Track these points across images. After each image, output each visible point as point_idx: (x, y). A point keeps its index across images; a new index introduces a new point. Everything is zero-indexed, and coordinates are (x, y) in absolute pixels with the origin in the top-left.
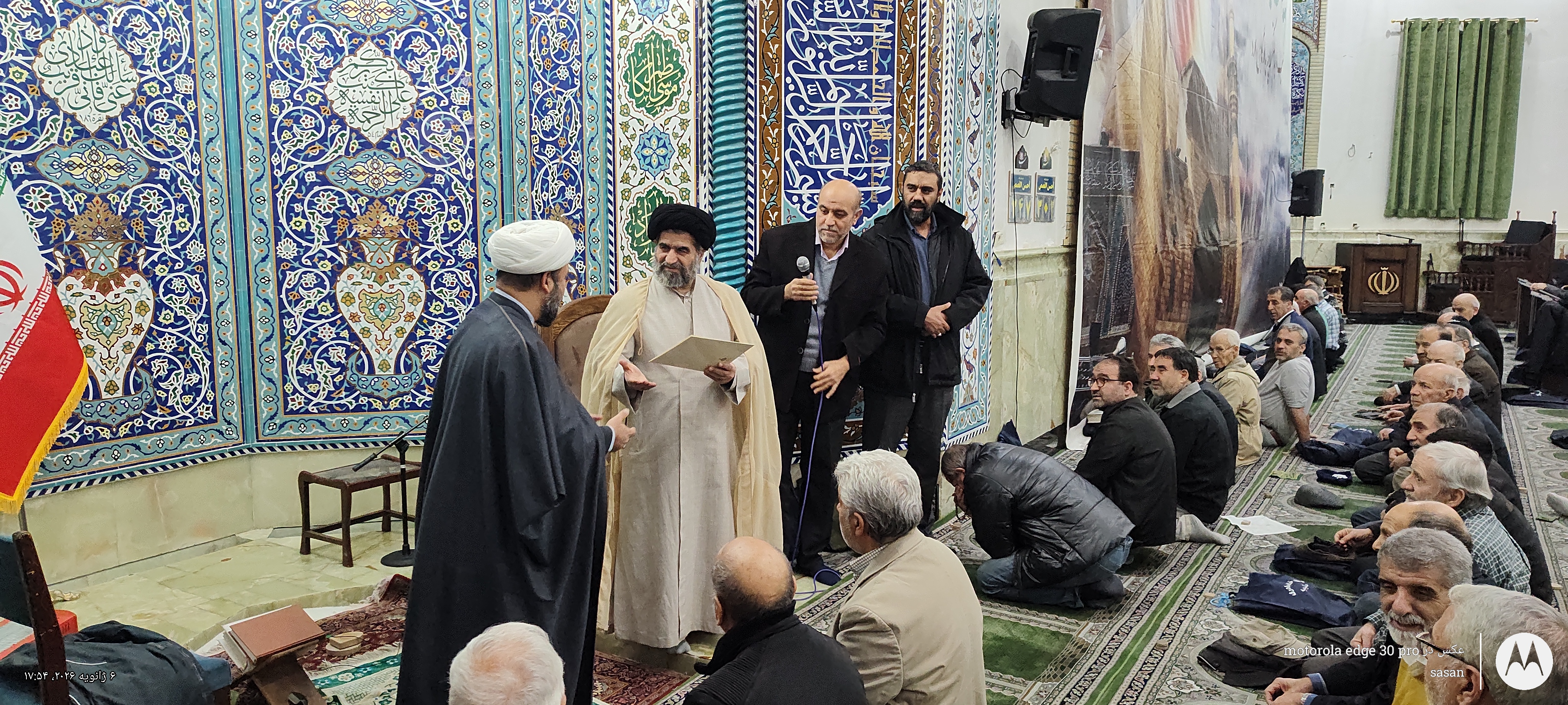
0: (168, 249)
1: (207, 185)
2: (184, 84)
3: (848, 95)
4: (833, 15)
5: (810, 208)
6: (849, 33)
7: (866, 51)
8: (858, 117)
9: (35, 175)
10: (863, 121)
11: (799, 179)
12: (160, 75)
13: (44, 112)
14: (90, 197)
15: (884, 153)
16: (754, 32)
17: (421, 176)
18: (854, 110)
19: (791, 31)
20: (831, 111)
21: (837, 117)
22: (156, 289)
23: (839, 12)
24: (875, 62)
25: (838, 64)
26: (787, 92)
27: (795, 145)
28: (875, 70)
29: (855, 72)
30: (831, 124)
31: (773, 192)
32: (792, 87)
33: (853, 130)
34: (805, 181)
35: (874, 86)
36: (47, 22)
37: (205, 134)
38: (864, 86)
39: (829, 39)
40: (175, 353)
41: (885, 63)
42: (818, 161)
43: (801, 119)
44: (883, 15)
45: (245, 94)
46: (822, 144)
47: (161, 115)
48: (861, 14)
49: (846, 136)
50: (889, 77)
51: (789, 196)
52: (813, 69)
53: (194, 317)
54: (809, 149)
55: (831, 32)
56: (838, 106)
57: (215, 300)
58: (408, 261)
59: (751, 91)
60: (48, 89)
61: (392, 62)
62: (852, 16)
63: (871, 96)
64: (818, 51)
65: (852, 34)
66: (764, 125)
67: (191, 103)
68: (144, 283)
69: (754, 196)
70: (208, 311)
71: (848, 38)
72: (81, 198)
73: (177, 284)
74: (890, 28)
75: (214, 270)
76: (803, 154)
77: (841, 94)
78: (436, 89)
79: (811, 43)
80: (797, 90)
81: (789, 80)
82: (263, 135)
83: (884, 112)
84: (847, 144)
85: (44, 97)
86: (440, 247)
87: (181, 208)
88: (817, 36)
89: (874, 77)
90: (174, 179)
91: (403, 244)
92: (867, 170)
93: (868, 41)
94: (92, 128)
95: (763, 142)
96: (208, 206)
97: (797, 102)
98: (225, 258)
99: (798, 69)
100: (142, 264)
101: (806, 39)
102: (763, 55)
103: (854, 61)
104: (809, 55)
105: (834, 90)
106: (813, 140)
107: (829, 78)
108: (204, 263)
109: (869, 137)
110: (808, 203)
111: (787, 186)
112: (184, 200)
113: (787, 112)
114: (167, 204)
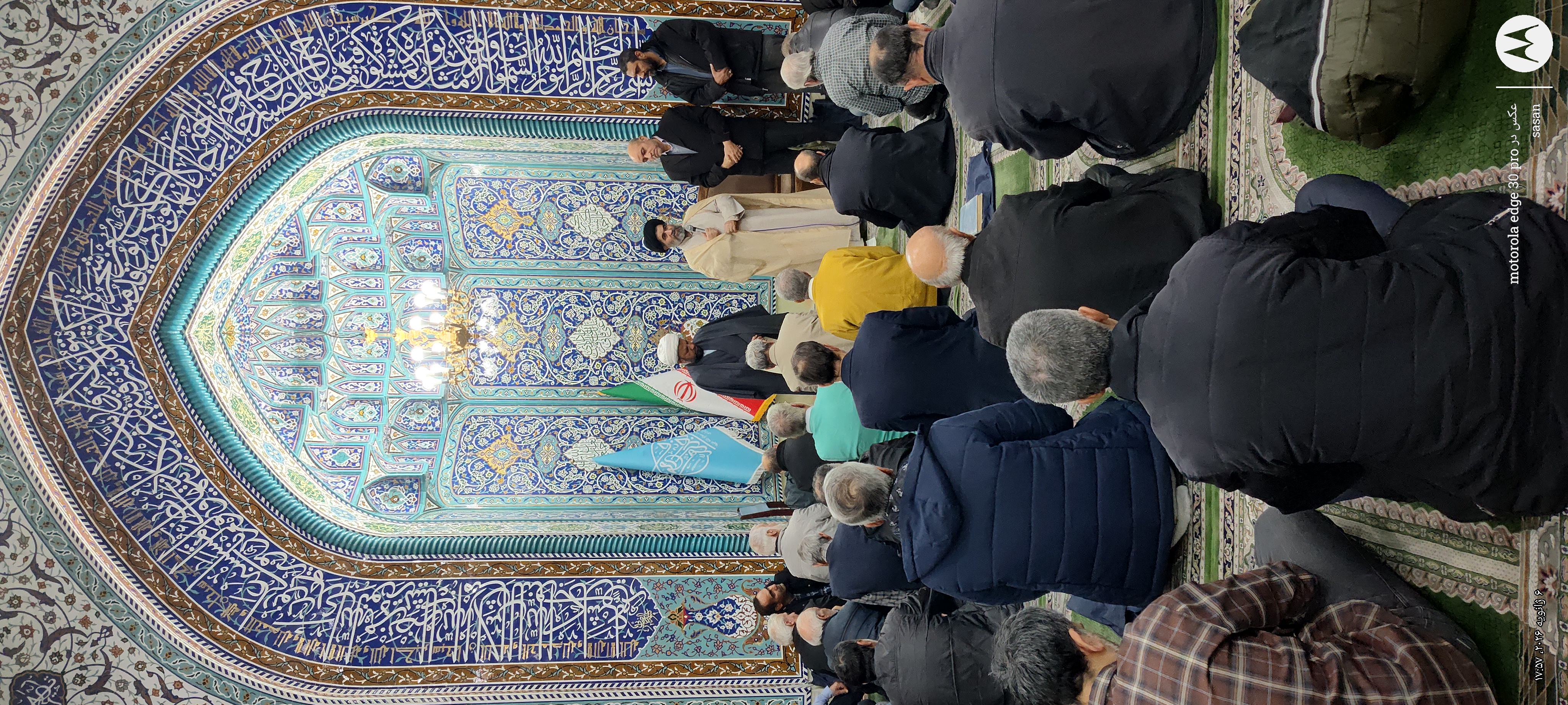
0: (673, 310)
1: (643, 288)
2: (595, 296)
3: (576, 51)
4: (527, 60)
5: (649, 81)
6: (537, 48)
7: (546, 36)
8: (590, 43)
9: (639, 363)
10: (593, 40)
11: (631, 89)
12: (592, 307)
13: (612, 357)
14: (649, 342)
15: (612, 22)
16: (546, 116)
17: (635, 205)
18: (586, 46)
19: (541, 91)
20: (588, 63)
21: (591, 60)
22: (691, 317)
23: (525, 56)
24: (553, 28)
25: (558, 58)
26: (578, 95)
27: (611, 91)
28: (558, 28)
29: (561, 44)
30: (596, 64)
31: (639, 107)
32: (576, 92)
33: (599, 47)
34: (632, 84)
35: (569, 29)
36: (574, 353)
37: (619, 288)
38: (569, 38)
39: (543, 64)
40: (721, 310)
41: (553, 20)
42: (619, 75)
43: (594, 86)
44: (521, 21)
45: (598, 268)
46: (609, 71)
47: (611, 308)
48: (523, 39)
49: (603, 53)
50: (561, 17)
51: (642, 96)
52: (562, 76)
53: (706, 301)
54: (612, 82)
55: (538, 62)
56: (585, 59)
57: (698, 289)
58: (682, 214)
59: (580, 119)
60: (604, 355)
61: (575, 213)
62: (525, 45)
63: (575, 33)
64: (551, 73)
65: (537, 46)
66: (599, 112)
67: (605, 293)
68: (688, 322)
69: (642, 119)
70: (703, 293)
71: (540, 49)
72: (649, 346)
73: (690, 307)
74: (529, 14)
75: (684, 288)
76: (616, 85)
77: (576, 56)
78: (588, 197)
79: (547, 77)
80: (576, 88)
81: (571, 94)
82: (618, 263)
83: (585, 22)
84: (607, 52)
85: (606, 356)
86: (674, 200)
87: (654, 302)
88: (543, 72)
89: (563, 30)
90: (641, 304)
91: (673, 215)
92: (624, 36)
93: (540, 34)
94: (618, 339)
95: (610, 113)
96: (653, 289)
97: (585, 89)
98: (678, 283)
99: (564, 87)
100: (679, 322)
101: (545, 81)
102: (558, 111)
103: (554, 45)
104: (554, 78)
105: (574, 61)
106: (606, 78)
107: (567, 64)
108: (680, 293)
109: (602, 35)
110: (646, 82)
111: (635, 97)
112: (650, 300)
113: (591, 95)
114: (652, 308)
